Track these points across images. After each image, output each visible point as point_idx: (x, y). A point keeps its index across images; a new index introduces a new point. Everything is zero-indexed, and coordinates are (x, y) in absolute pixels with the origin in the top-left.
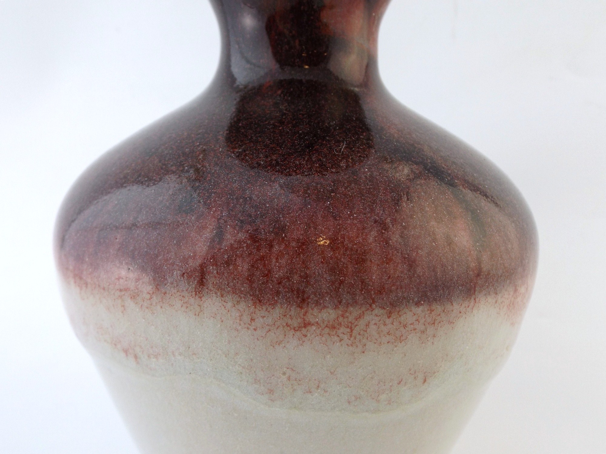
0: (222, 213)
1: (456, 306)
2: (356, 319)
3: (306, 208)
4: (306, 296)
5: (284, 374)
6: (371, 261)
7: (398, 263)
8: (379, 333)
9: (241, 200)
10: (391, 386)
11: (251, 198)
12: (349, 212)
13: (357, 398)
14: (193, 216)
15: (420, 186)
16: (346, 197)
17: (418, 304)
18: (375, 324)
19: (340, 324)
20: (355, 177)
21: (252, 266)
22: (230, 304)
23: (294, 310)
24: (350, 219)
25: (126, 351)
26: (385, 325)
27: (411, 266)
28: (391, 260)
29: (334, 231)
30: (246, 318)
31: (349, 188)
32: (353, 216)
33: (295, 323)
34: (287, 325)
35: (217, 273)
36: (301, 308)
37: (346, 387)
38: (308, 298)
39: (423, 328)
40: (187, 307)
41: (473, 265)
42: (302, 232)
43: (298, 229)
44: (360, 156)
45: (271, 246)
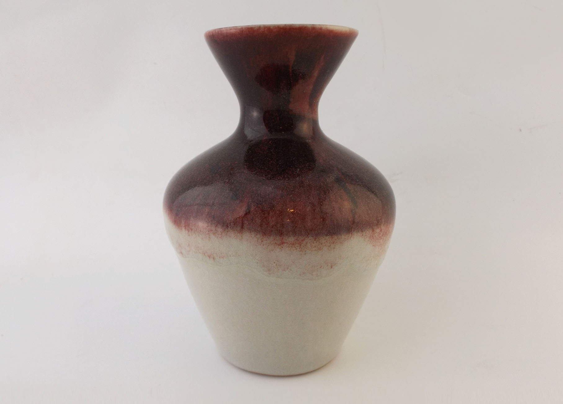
0: (249, 200)
1: (343, 236)
2: (302, 241)
4: (282, 232)
5: (275, 263)
6: (308, 218)
7: (318, 219)
8: (311, 247)
9: (257, 195)
10: (317, 269)
11: (260, 194)
12: (299, 199)
13: (304, 273)
14: (238, 201)
16: (298, 193)
17: (327, 235)
18: (310, 243)
19: (296, 243)
21: (262, 221)
22: (253, 236)
23: (278, 238)
24: (300, 202)
25: (209, 257)
26: (313, 243)
27: (323, 220)
30: (260, 241)
33: (279, 242)
34: (276, 243)
36: (281, 236)
37: (299, 268)
38: (283, 233)
39: (329, 245)
40: (236, 237)
41: (350, 220)
42: (281, 207)
43: (279, 206)
44: (305, 175)
45: (269, 213)
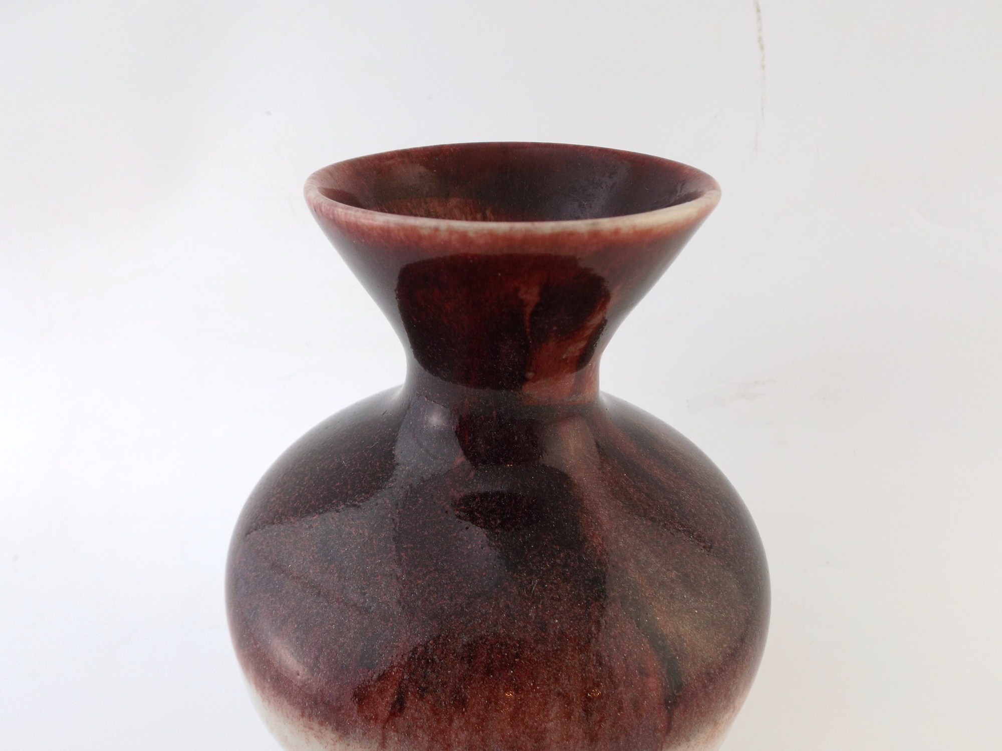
3: (488, 679)
6: (550, 739)
12: (532, 684)
15: (614, 639)
16: (531, 664)
20: (543, 634)
24: (532, 692)
28: (571, 736)
29: (515, 707)
31: (534, 652)
32: (536, 689)
35: (398, 740)
42: (483, 707)
43: (478, 703)
